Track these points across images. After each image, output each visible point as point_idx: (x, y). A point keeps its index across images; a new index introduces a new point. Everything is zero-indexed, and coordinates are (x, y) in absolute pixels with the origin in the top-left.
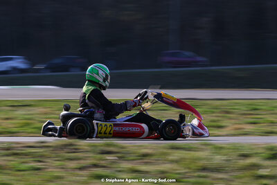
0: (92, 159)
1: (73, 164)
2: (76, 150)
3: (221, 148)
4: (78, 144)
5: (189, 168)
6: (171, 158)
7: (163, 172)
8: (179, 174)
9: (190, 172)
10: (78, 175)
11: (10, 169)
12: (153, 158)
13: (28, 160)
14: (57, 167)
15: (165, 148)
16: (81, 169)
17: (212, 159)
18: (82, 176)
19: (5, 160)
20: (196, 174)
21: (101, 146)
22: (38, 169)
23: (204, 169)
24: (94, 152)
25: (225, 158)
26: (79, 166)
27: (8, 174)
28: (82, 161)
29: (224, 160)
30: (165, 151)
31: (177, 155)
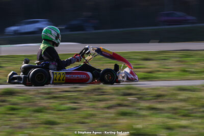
1: (102, 104)
2: (103, 93)
4: (105, 88)
5: (195, 105)
6: (179, 97)
7: (175, 109)
8: (188, 110)
9: (196, 109)
10: (107, 113)
11: (52, 109)
12: (166, 98)
13: (66, 101)
14: (89, 107)
15: (174, 90)
16: (109, 108)
18: (111, 113)
19: (47, 103)
20: (201, 110)
21: (123, 89)
22: (75, 109)
24: (117, 94)
26: (107, 106)
27: (52, 113)
28: (109, 102)
30: (174, 92)
31: (184, 95)
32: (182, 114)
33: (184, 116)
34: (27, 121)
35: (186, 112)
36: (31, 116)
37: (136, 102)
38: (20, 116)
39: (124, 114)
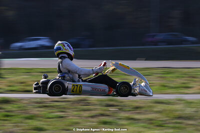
0: (100, 110)
1: (86, 114)
2: (88, 104)
3: (191, 103)
4: (91, 99)
5: (169, 117)
6: (155, 109)
7: (151, 120)
8: (162, 121)
9: (169, 120)
10: (90, 122)
11: (42, 117)
12: (144, 109)
13: (55, 110)
14: (75, 116)
15: (151, 102)
16: (92, 117)
17: (184, 110)
18: (93, 122)
19: (38, 111)
20: (174, 121)
21: (105, 101)
22: (62, 117)
23: (180, 118)
24: (101, 105)
25: (194, 109)
26: (91, 115)
27: (41, 120)
29: (194, 111)
30: (151, 104)
31: (160, 107)
32: (157, 124)
33: (158, 126)
34: (18, 127)
35: (160, 122)
36: (22, 122)
37: (116, 113)
38: (13, 122)
39: (105, 123)
